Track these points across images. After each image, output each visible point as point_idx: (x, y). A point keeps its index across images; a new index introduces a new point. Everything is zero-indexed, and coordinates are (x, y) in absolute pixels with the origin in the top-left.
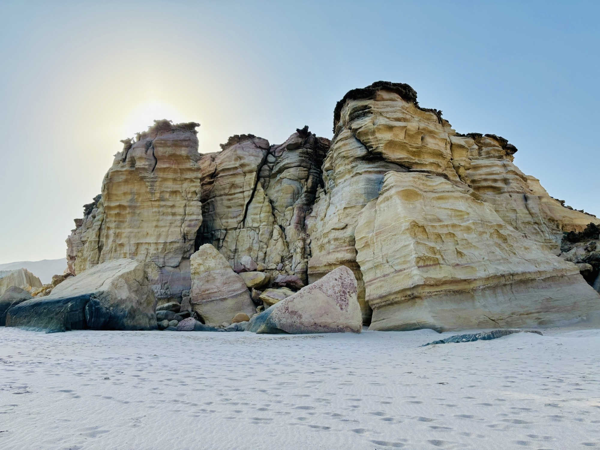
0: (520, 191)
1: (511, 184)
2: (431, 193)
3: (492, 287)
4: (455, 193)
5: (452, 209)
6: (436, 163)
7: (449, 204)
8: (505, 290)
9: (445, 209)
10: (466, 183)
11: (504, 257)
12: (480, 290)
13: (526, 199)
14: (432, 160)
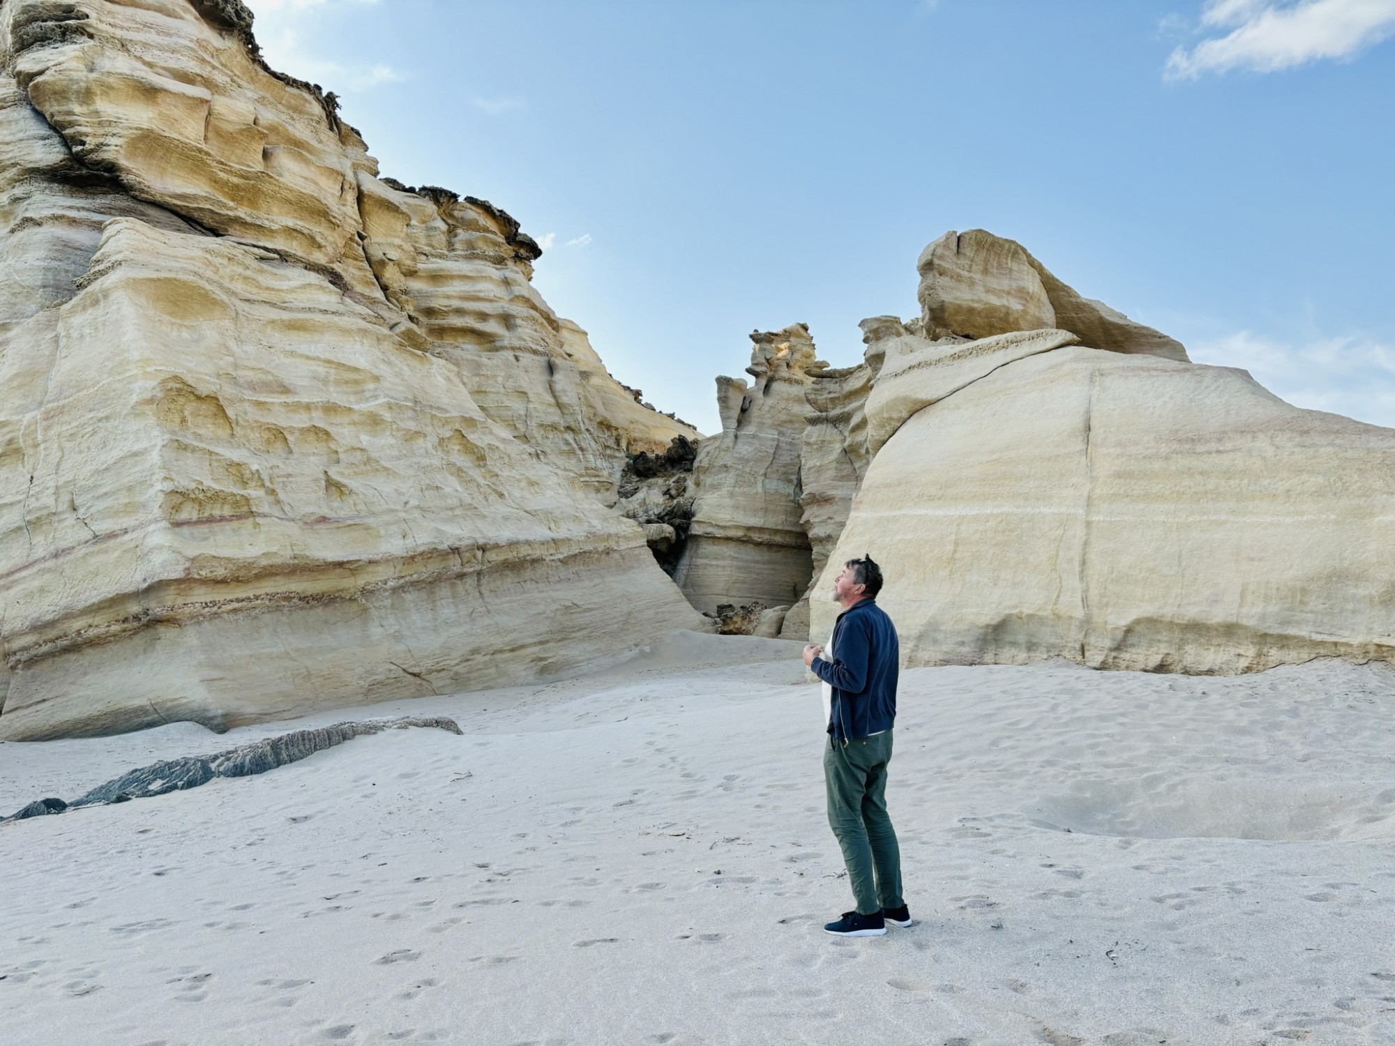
0: (540, 349)
1: (520, 329)
2: (267, 307)
3: (423, 581)
4: (345, 318)
5: (329, 362)
6: (306, 231)
7: (321, 346)
8: (460, 587)
9: (308, 358)
10: (402, 309)
11: (468, 500)
12: (385, 590)
13: (551, 368)
14: (291, 222)
